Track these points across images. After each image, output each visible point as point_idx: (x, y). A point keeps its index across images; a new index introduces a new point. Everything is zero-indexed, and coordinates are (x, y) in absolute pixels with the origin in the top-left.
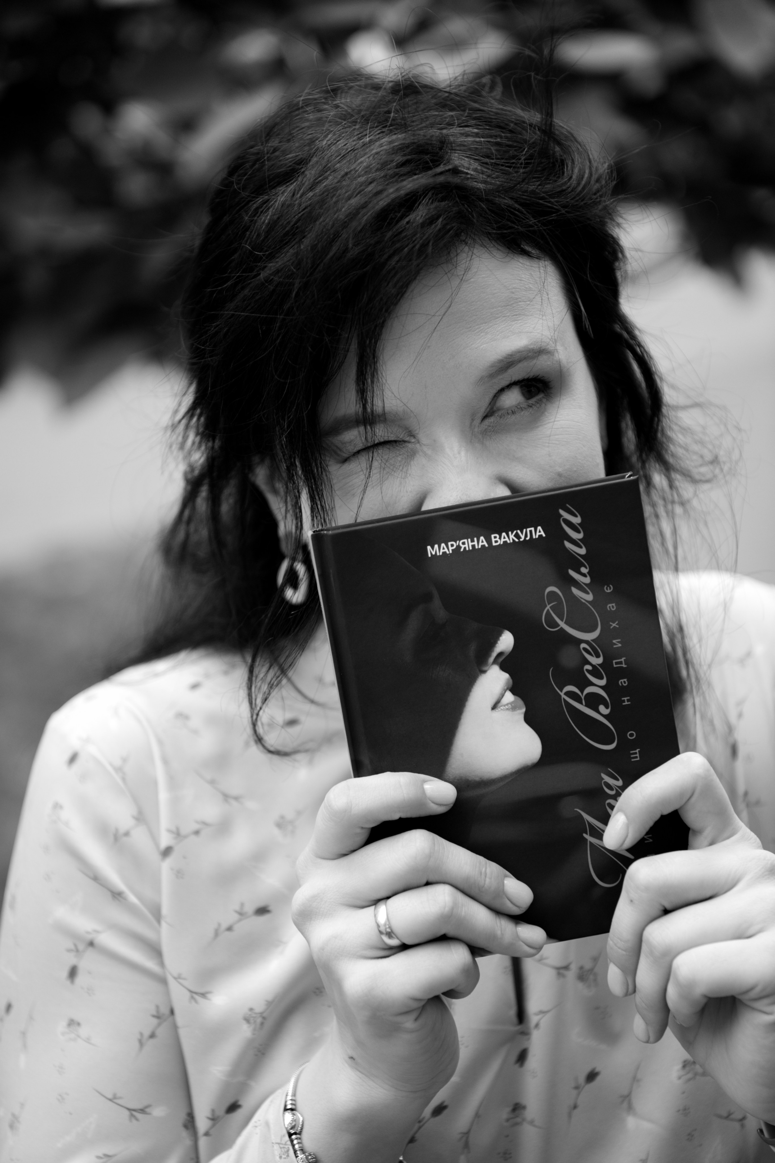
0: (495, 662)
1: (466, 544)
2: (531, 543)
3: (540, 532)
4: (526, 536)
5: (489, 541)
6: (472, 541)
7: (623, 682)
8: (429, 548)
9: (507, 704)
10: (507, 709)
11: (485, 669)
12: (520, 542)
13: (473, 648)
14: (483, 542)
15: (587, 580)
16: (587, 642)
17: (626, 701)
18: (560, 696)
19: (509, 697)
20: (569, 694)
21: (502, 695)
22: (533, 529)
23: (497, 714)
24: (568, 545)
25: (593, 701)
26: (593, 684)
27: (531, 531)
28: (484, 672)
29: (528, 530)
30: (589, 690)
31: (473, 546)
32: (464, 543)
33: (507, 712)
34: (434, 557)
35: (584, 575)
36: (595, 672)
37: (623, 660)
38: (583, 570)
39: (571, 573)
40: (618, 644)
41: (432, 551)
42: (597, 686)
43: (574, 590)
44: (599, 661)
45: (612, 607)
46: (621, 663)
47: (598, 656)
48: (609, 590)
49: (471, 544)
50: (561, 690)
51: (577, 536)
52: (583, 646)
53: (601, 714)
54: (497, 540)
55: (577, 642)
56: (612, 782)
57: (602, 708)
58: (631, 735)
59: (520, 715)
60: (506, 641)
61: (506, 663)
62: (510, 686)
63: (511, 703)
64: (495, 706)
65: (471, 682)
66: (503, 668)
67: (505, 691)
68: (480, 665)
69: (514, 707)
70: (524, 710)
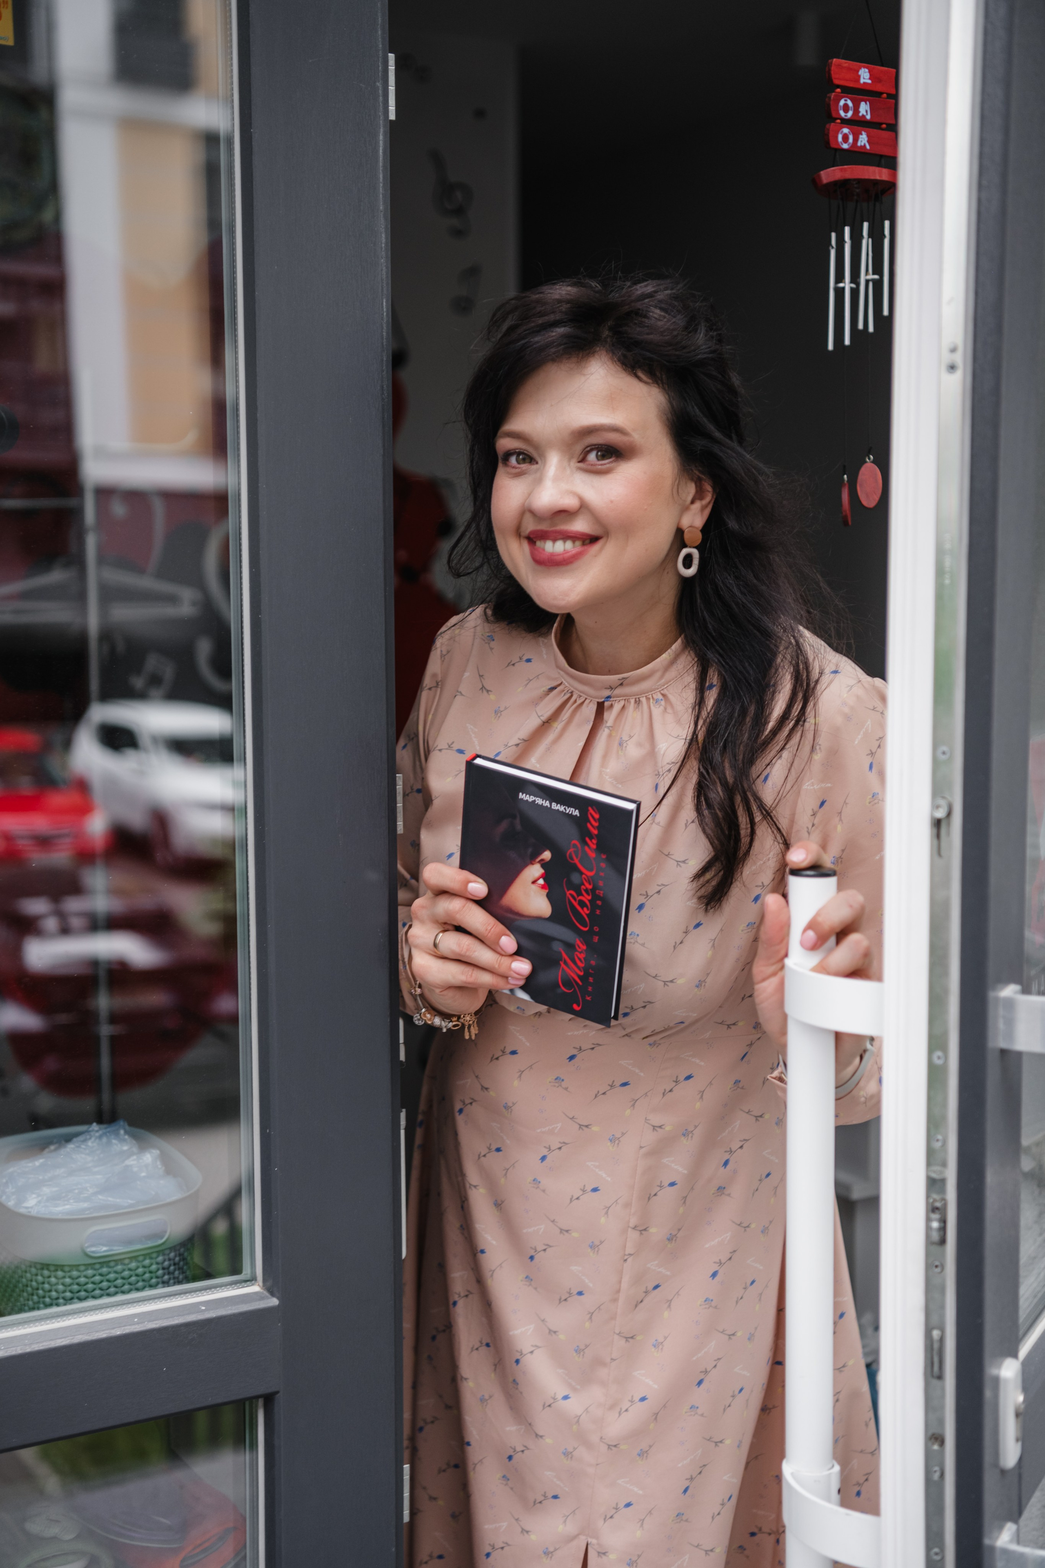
0: (539, 862)
1: (539, 801)
2: (570, 816)
3: (576, 813)
4: (569, 811)
5: (551, 805)
6: (543, 801)
7: (599, 903)
8: (521, 794)
9: (540, 884)
10: (539, 887)
11: (533, 863)
12: (565, 813)
13: (530, 850)
14: (547, 804)
15: (594, 847)
16: (586, 875)
17: (598, 912)
18: (566, 894)
19: (541, 881)
20: (571, 895)
21: (538, 879)
22: (574, 810)
23: (533, 886)
24: (589, 825)
25: (582, 904)
26: (583, 895)
27: (572, 811)
28: (533, 864)
29: (572, 809)
30: (580, 898)
31: (542, 804)
32: (538, 800)
33: (539, 888)
34: (522, 799)
35: (593, 843)
36: (586, 891)
37: (602, 892)
38: (593, 841)
39: (587, 839)
40: (601, 884)
41: (522, 796)
42: (586, 898)
43: (586, 848)
44: (590, 887)
45: (603, 865)
46: (600, 893)
47: (590, 884)
48: (604, 857)
49: (541, 802)
50: (568, 891)
51: (596, 824)
52: (584, 876)
53: (584, 912)
54: (555, 806)
55: (581, 873)
56: (581, 945)
57: (585, 909)
58: (596, 929)
59: (545, 892)
60: (547, 855)
61: (544, 864)
62: (542, 876)
63: (542, 885)
64: (534, 882)
65: (525, 866)
66: (543, 866)
67: (540, 878)
68: (532, 860)
69: (543, 887)
70: (547, 891)
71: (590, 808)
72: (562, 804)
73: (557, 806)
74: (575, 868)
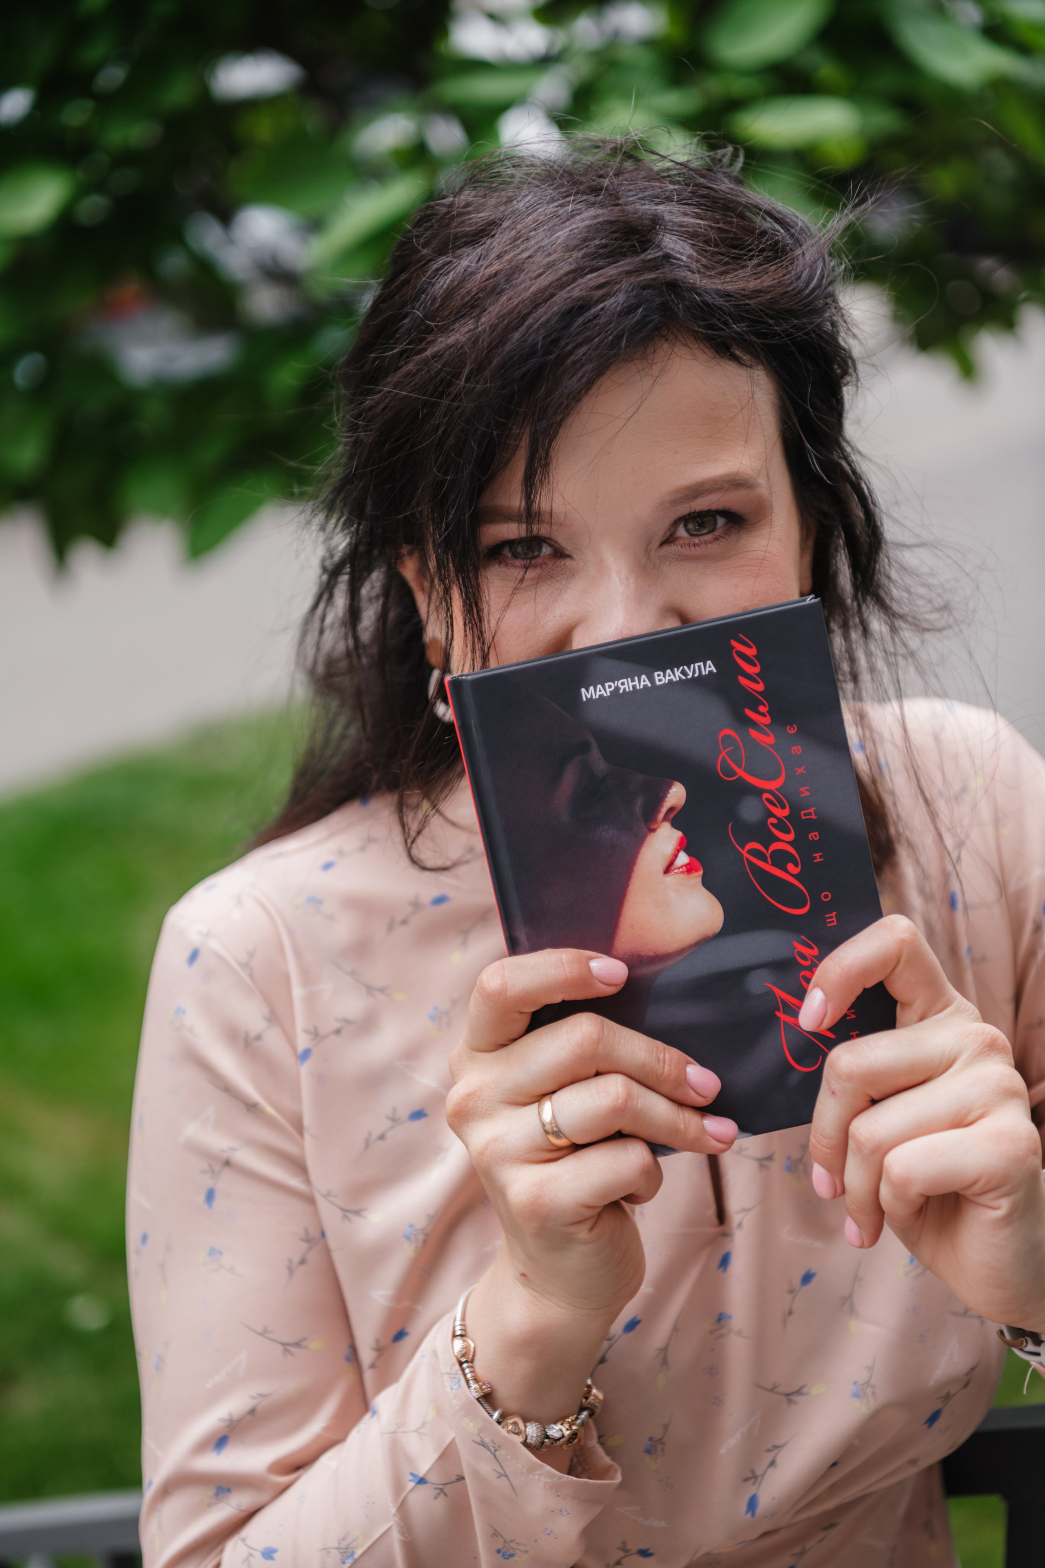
0: (665, 819)
1: (626, 685)
2: (699, 681)
3: (709, 667)
4: (694, 672)
5: (651, 680)
6: (633, 681)
7: (814, 836)
8: (583, 690)
9: (682, 867)
10: (682, 872)
11: (653, 827)
12: (687, 680)
13: (639, 803)
14: (644, 681)
15: (767, 720)
16: (770, 792)
17: (818, 857)
18: (742, 855)
19: (683, 859)
20: (751, 852)
21: (676, 856)
22: (701, 664)
23: (670, 879)
24: (743, 681)
25: (781, 859)
26: (778, 840)
27: (699, 667)
28: (654, 830)
29: (697, 665)
30: (775, 846)
31: (634, 687)
32: (623, 684)
33: (682, 876)
34: (590, 700)
35: (763, 715)
36: (781, 826)
37: (812, 810)
38: (762, 709)
39: (749, 713)
40: (805, 793)
41: (587, 694)
42: (784, 842)
43: (753, 732)
44: (785, 813)
45: (797, 750)
46: (810, 814)
47: (783, 807)
48: (792, 731)
49: (631, 684)
50: (743, 848)
51: (753, 670)
52: (766, 796)
53: (790, 873)
54: (661, 678)
55: (759, 792)
56: (806, 951)
57: (790, 867)
58: (826, 896)
59: (696, 878)
60: (677, 794)
61: (678, 819)
62: (684, 845)
63: (686, 865)
64: (668, 869)
65: (639, 842)
66: (675, 825)
67: (678, 851)
68: (649, 822)
69: (689, 869)
70: (701, 872)
71: (734, 643)
72: (672, 664)
73: (664, 676)
74: (745, 790)
